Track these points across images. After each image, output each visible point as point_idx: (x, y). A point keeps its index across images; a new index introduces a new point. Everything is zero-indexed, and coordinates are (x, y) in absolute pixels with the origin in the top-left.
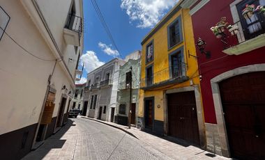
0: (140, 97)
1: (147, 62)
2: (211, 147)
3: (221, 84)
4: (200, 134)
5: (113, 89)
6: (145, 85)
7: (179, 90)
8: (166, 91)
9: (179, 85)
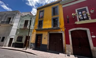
0: (33, 33)
1: (39, 18)
2: (68, 53)
3: (71, 32)
4: (64, 48)
5: (13, 27)
6: (37, 28)
7: (56, 32)
8: (49, 32)
9: (56, 30)
